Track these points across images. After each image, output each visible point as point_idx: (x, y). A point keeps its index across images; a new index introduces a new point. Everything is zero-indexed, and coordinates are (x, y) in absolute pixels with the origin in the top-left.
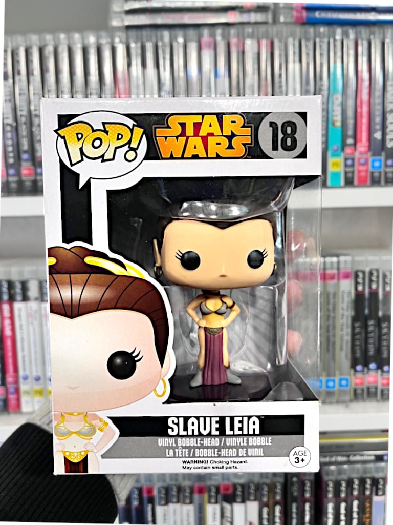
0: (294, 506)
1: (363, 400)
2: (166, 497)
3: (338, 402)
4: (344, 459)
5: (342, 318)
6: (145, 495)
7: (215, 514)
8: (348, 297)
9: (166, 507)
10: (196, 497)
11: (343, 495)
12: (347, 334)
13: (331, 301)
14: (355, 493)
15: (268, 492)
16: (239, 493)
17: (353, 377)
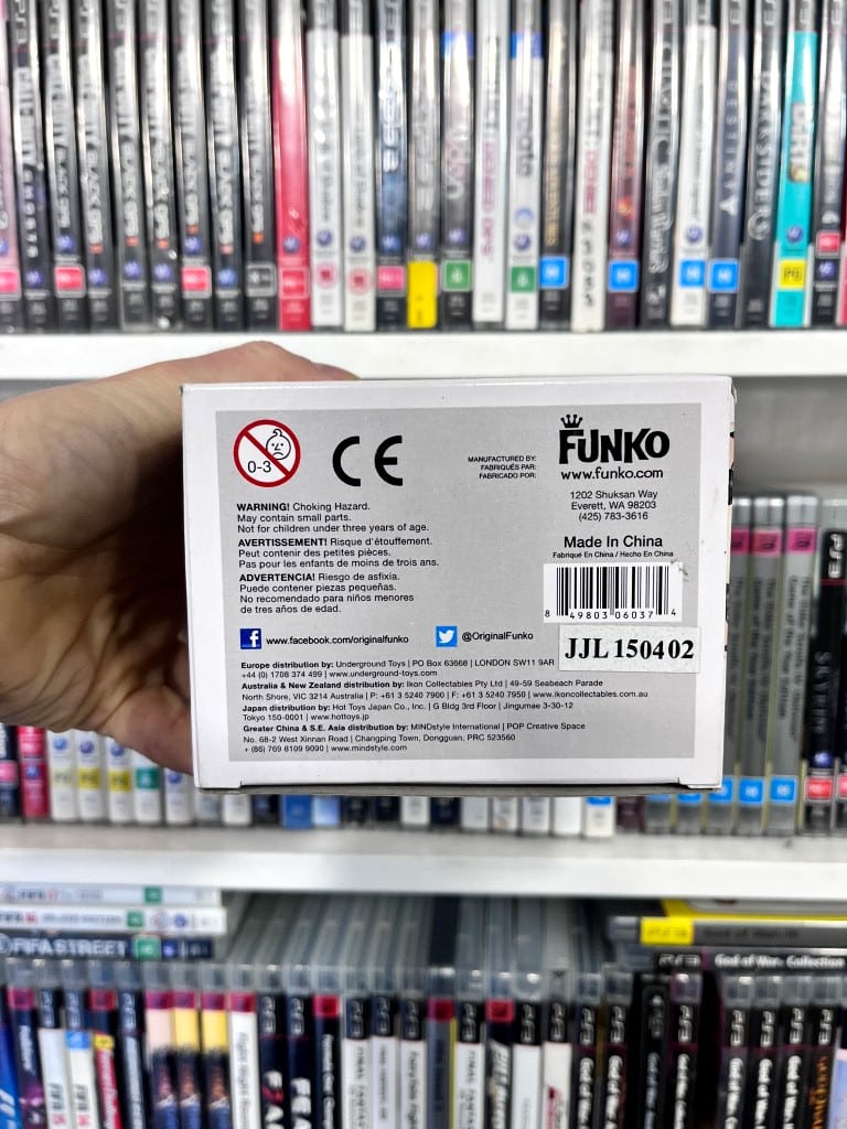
0: (653, 1059)
1: (828, 832)
2: (364, 1022)
3: (765, 834)
4: (774, 962)
5: (788, 643)
6: (319, 1014)
7: (472, 1065)
8: (804, 592)
9: (363, 1044)
10: (432, 1025)
11: (766, 1043)
12: (797, 680)
13: (764, 599)
14: (795, 1039)
15: (595, 1024)
16: (528, 1023)
17: (805, 780)
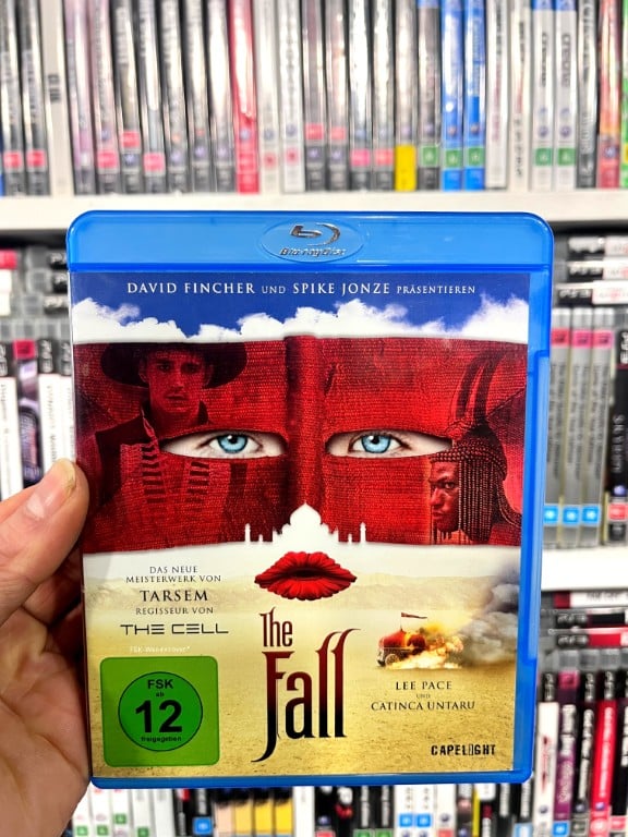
3: (580, 547)
5: (593, 410)
8: (604, 375)
12: (601, 435)
17: (608, 505)
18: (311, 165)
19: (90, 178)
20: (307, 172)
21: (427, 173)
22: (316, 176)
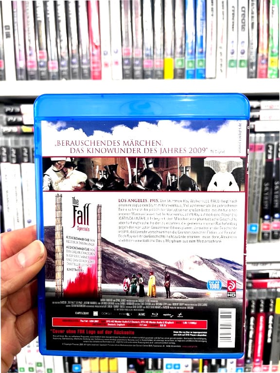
8: (260, 164)
17: (262, 224)
18: (125, 67)
19: (24, 72)
20: (123, 70)
21: (179, 71)
22: (127, 72)
